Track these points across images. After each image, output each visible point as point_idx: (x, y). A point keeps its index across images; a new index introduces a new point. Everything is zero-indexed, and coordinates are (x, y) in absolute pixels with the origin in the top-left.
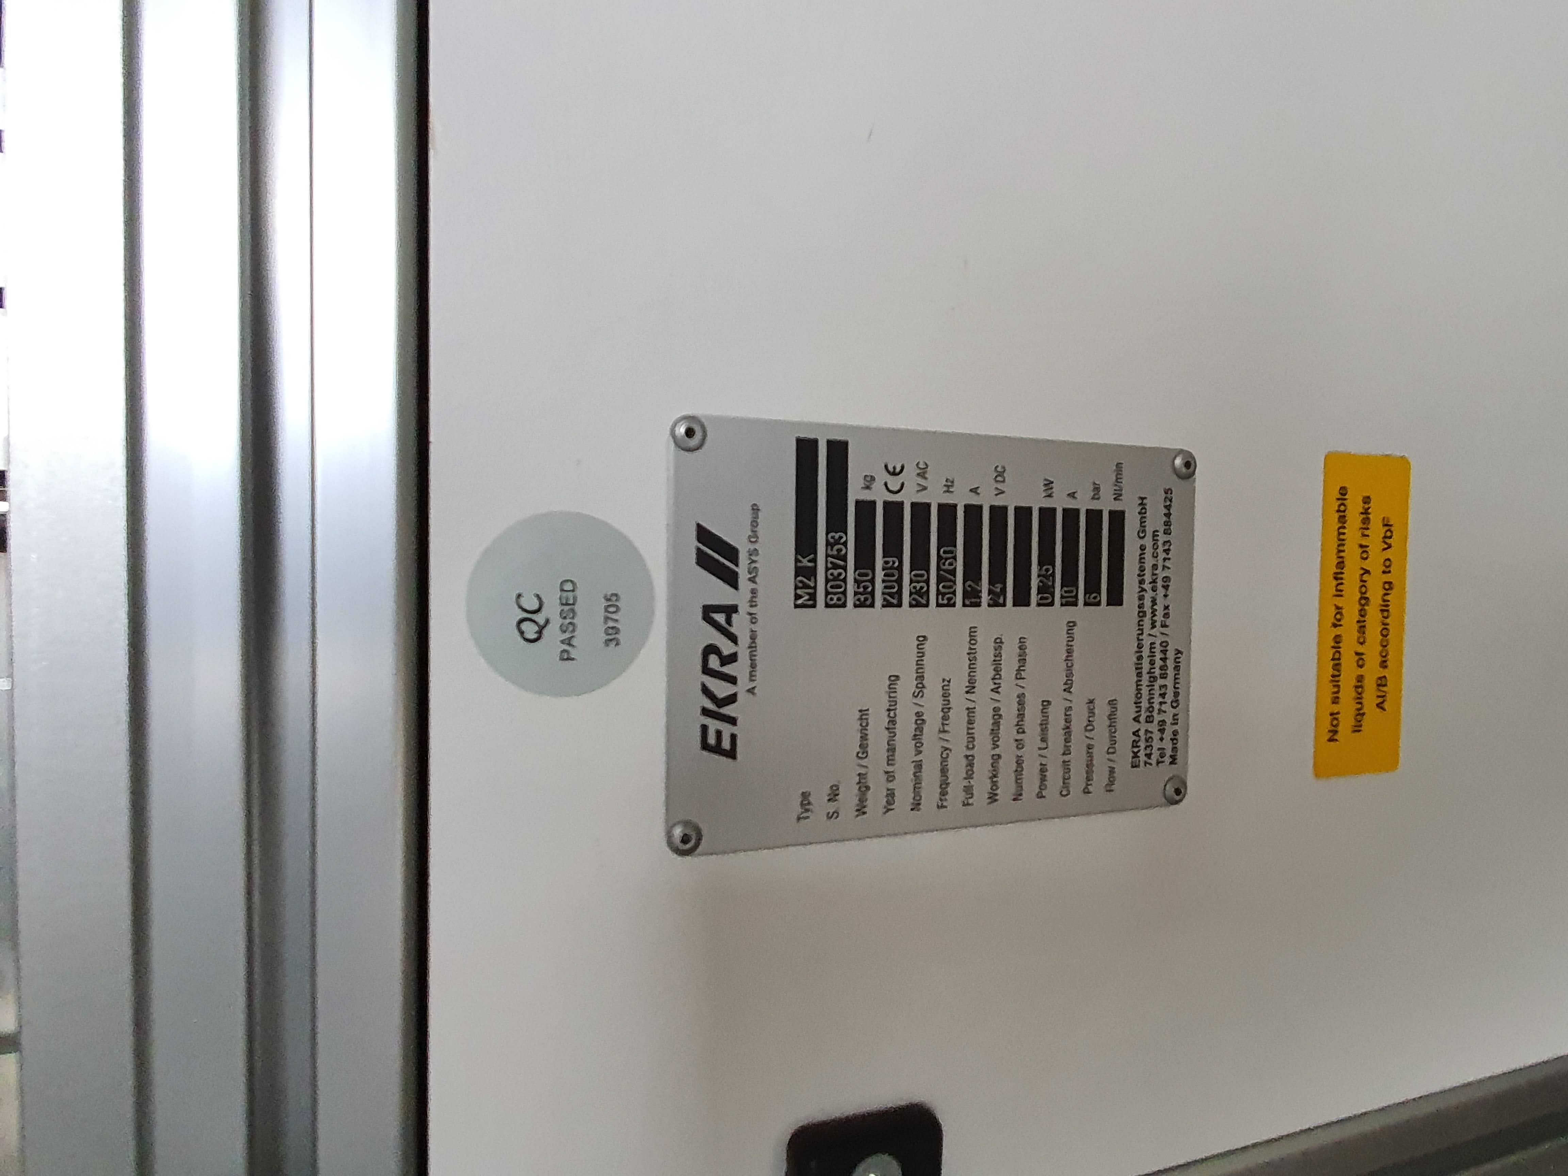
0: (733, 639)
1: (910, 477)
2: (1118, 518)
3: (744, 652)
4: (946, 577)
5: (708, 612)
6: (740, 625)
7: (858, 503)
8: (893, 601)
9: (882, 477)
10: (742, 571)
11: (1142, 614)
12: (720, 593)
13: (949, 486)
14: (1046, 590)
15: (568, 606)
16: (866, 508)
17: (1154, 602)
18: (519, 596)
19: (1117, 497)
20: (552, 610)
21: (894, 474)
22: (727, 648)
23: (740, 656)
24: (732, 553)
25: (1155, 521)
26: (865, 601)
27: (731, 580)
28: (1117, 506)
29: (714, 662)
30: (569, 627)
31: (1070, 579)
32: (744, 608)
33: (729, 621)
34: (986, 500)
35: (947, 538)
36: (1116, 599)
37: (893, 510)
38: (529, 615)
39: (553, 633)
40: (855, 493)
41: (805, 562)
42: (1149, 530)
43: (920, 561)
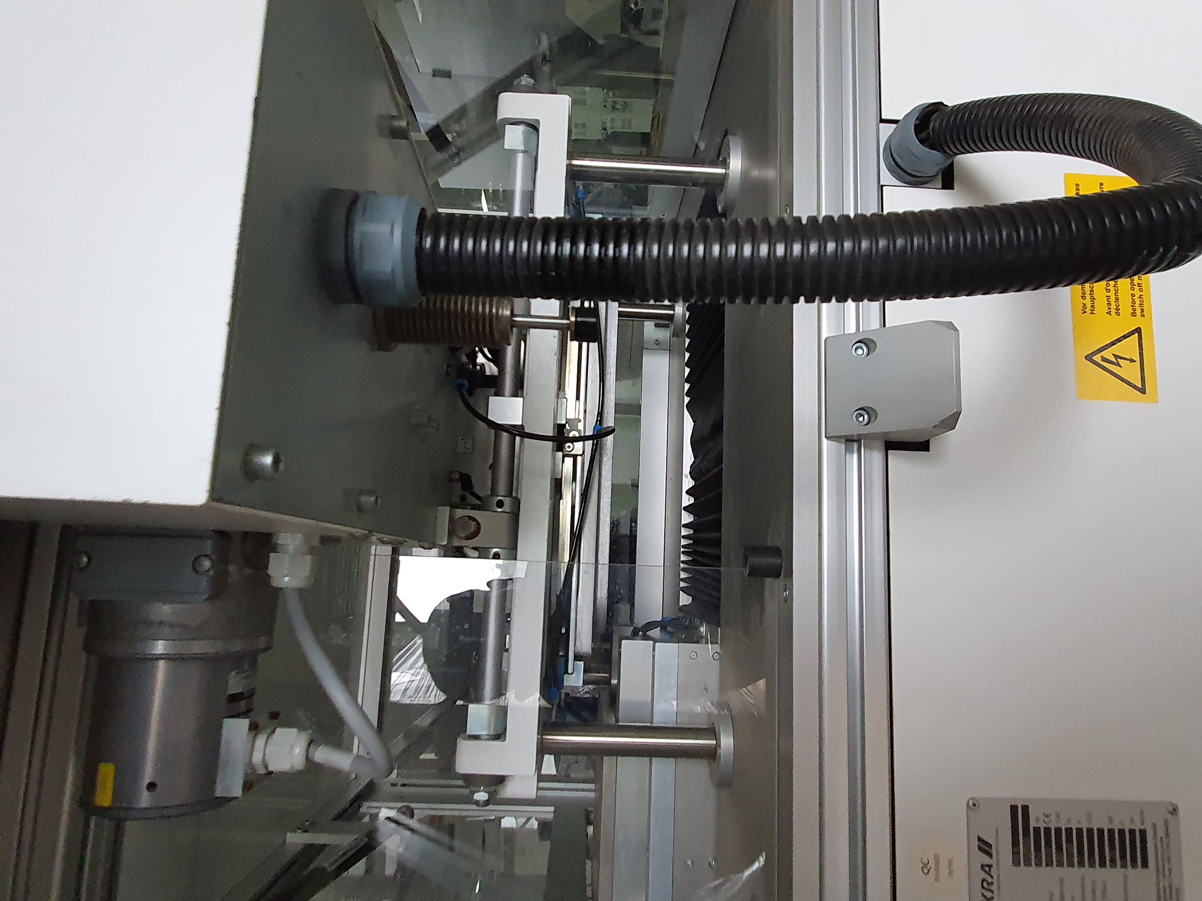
0: (992, 877)
1: (1053, 817)
2: (1143, 833)
3: (995, 881)
4: (1070, 855)
5: (982, 866)
6: (994, 871)
7: (1034, 828)
8: (1049, 864)
9: (1042, 817)
10: (994, 851)
11: (1158, 871)
12: (986, 860)
13: (1069, 821)
14: (1113, 861)
15: (937, 862)
16: (1037, 830)
17: (1164, 866)
18: (922, 859)
19: (1143, 823)
20: (932, 864)
21: (1047, 816)
22: (990, 880)
23: (994, 883)
24: (990, 846)
25: (1161, 833)
26: (1038, 864)
27: (990, 855)
28: (1142, 827)
29: (985, 885)
30: (937, 870)
31: (1123, 856)
32: (994, 866)
33: (990, 870)
34: (1085, 827)
35: (1069, 841)
36: (1145, 865)
37: (1047, 830)
38: (925, 865)
39: (932, 871)
40: (1033, 824)
41: (1016, 850)
42: (1159, 837)
43: (1059, 848)
